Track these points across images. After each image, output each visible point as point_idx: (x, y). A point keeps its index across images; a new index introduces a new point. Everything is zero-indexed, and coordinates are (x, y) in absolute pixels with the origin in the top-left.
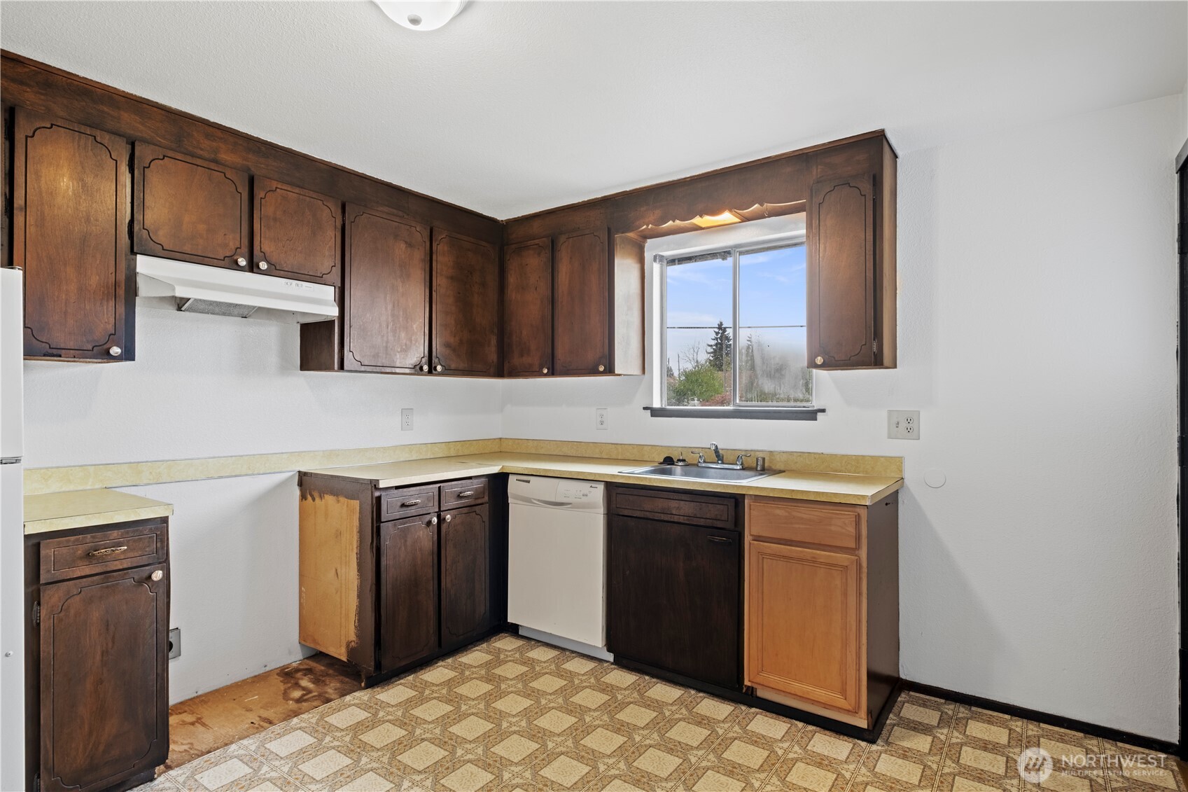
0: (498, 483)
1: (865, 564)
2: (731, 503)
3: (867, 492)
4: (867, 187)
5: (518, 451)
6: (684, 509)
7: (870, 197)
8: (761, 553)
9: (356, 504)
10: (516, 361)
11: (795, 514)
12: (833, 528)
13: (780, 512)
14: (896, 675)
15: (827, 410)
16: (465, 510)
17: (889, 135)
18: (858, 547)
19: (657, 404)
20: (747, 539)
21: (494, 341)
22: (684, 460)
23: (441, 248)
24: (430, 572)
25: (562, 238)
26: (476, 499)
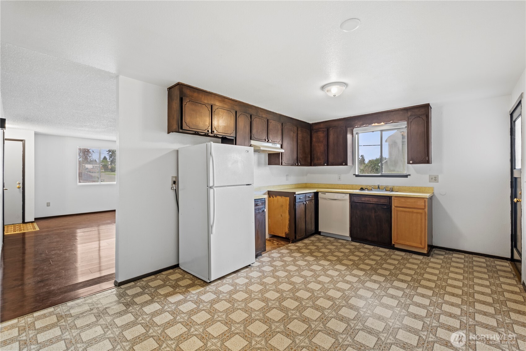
0: (316, 194)
1: (427, 212)
2: (388, 199)
3: (427, 195)
4: (424, 117)
5: (312, 187)
6: (374, 200)
7: (425, 121)
8: (397, 211)
9: (288, 198)
10: (316, 162)
11: (408, 200)
12: (418, 204)
13: (403, 200)
14: (432, 245)
15: (411, 175)
16: (310, 201)
17: (431, 105)
18: (425, 208)
19: (357, 174)
20: (393, 207)
21: (309, 157)
22: (367, 189)
23: (299, 132)
24: (304, 216)
25: (331, 129)
26: (312, 198)
